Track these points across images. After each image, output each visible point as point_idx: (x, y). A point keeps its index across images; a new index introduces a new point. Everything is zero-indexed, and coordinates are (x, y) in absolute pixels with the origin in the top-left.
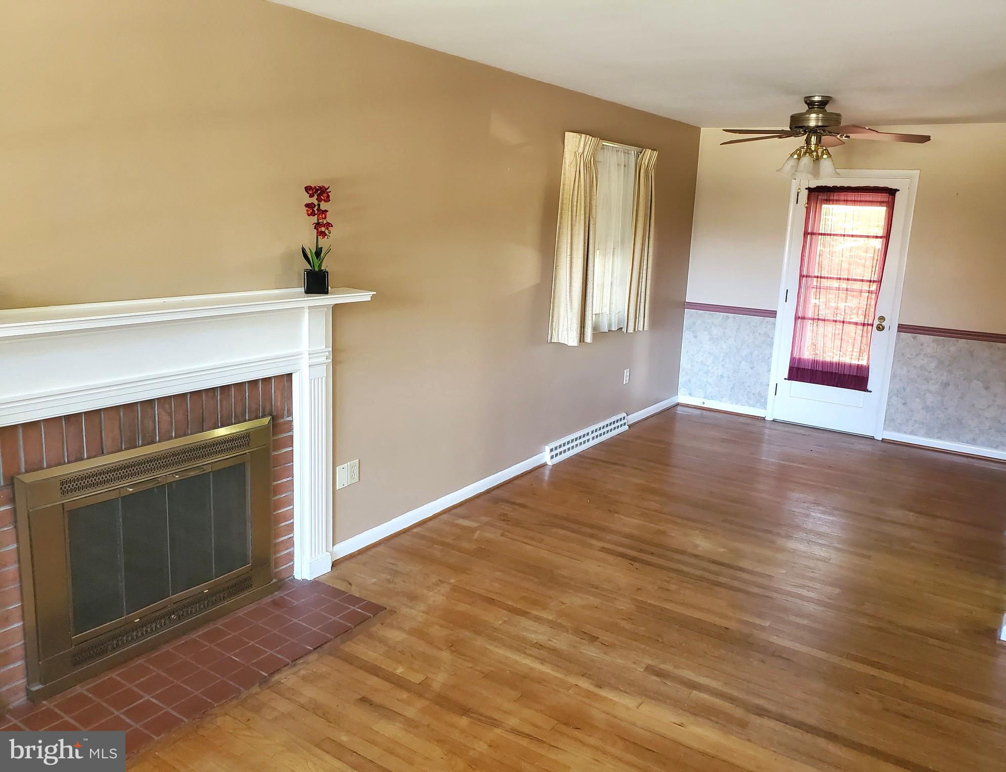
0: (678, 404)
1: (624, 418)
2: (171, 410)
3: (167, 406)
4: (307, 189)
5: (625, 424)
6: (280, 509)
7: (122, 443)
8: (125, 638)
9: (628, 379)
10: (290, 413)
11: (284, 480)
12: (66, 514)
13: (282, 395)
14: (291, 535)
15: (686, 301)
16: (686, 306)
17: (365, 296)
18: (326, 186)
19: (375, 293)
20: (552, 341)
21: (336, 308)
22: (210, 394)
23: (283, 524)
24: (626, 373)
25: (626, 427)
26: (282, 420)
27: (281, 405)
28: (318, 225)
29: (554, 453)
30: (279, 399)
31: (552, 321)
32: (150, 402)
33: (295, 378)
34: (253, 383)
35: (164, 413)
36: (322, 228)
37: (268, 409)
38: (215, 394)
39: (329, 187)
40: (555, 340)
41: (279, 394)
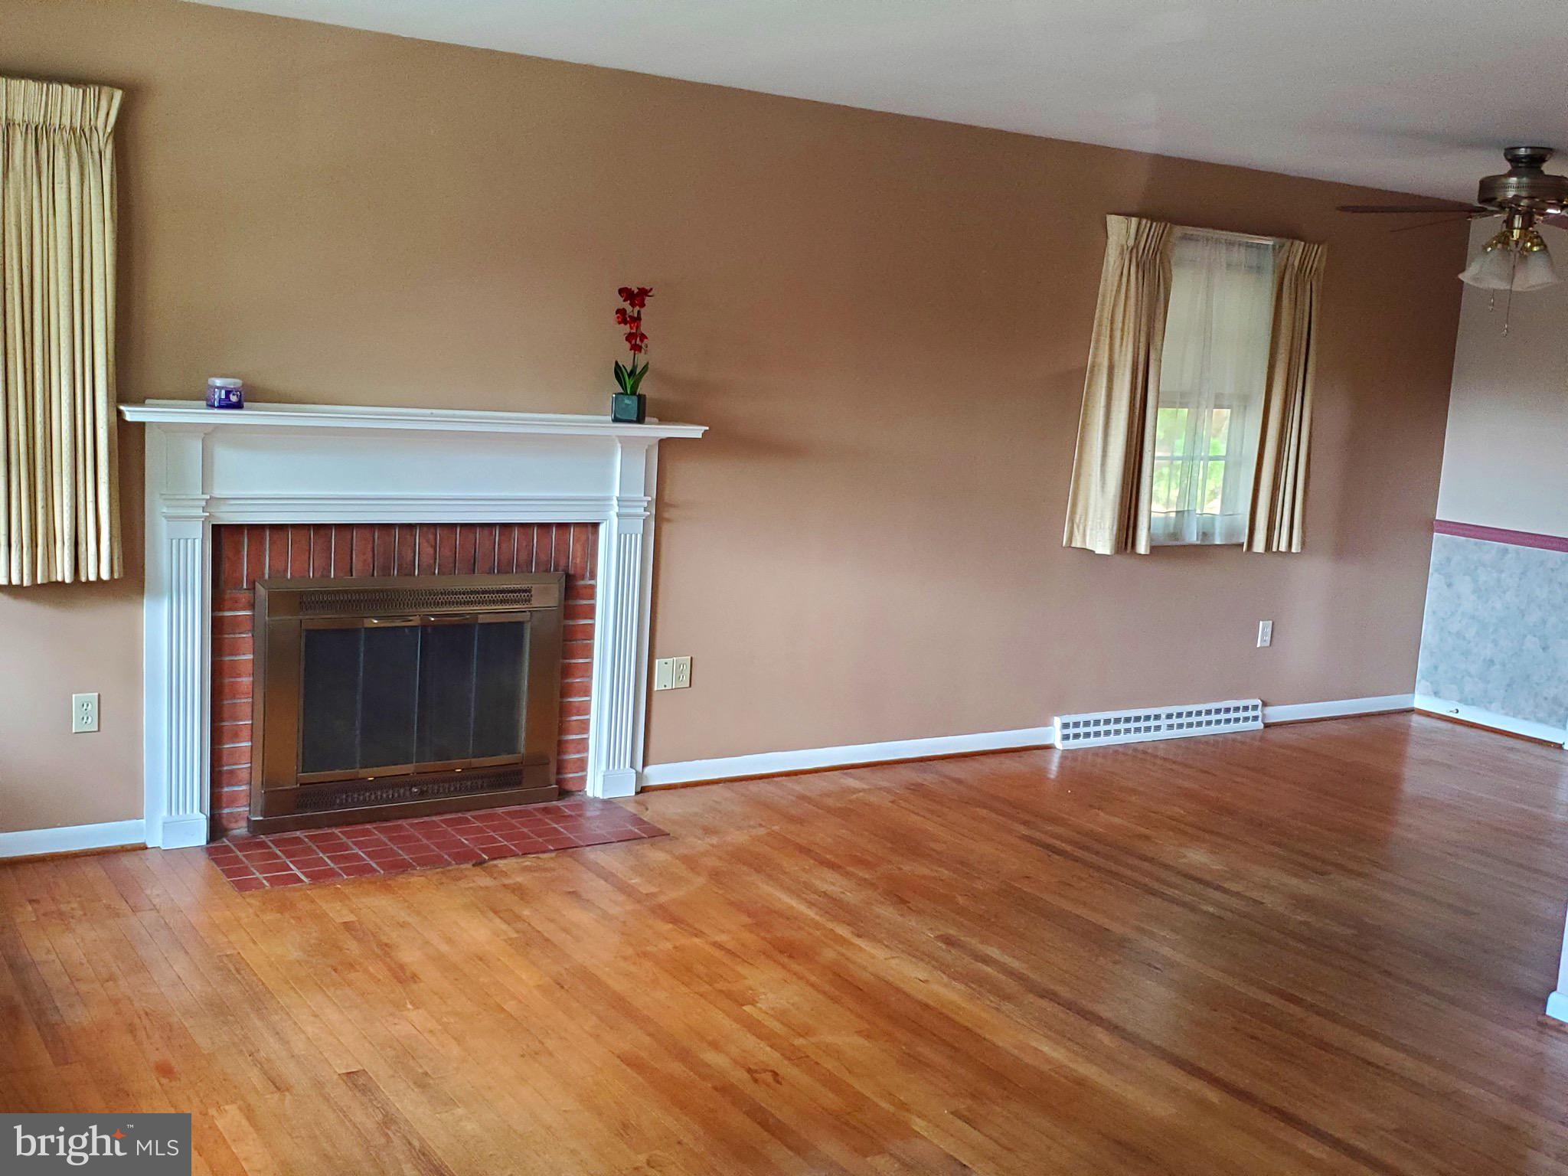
0: (1412, 711)
1: (1255, 707)
2: (436, 543)
3: (431, 537)
4: (621, 291)
5: (1255, 718)
6: (570, 697)
7: (373, 570)
8: (356, 796)
9: (1268, 638)
10: (593, 576)
11: (581, 661)
12: (304, 634)
13: (584, 550)
14: (585, 736)
15: (1437, 518)
16: (1435, 528)
17: (695, 432)
18: (648, 288)
19: (707, 428)
20: (1073, 545)
21: (664, 443)
22: (486, 532)
23: (575, 718)
24: (1264, 628)
25: (1259, 725)
26: (582, 583)
27: (581, 562)
28: (630, 337)
29: (1071, 731)
30: (579, 554)
31: (1073, 513)
32: (410, 527)
33: (602, 529)
34: (545, 527)
35: (426, 544)
36: (636, 341)
37: (562, 563)
38: (491, 533)
39: (651, 289)
40: (1077, 543)
41: (579, 547)
